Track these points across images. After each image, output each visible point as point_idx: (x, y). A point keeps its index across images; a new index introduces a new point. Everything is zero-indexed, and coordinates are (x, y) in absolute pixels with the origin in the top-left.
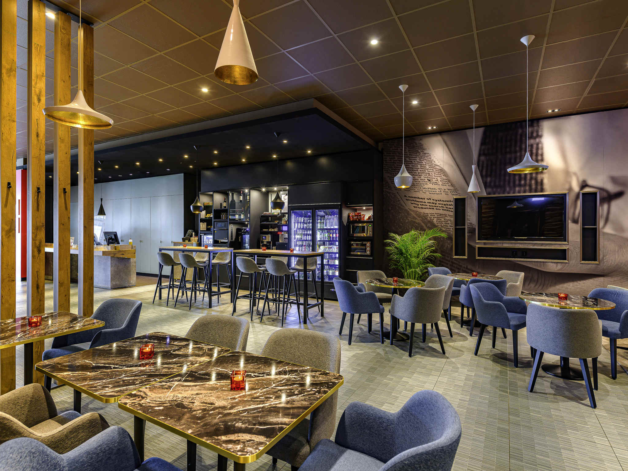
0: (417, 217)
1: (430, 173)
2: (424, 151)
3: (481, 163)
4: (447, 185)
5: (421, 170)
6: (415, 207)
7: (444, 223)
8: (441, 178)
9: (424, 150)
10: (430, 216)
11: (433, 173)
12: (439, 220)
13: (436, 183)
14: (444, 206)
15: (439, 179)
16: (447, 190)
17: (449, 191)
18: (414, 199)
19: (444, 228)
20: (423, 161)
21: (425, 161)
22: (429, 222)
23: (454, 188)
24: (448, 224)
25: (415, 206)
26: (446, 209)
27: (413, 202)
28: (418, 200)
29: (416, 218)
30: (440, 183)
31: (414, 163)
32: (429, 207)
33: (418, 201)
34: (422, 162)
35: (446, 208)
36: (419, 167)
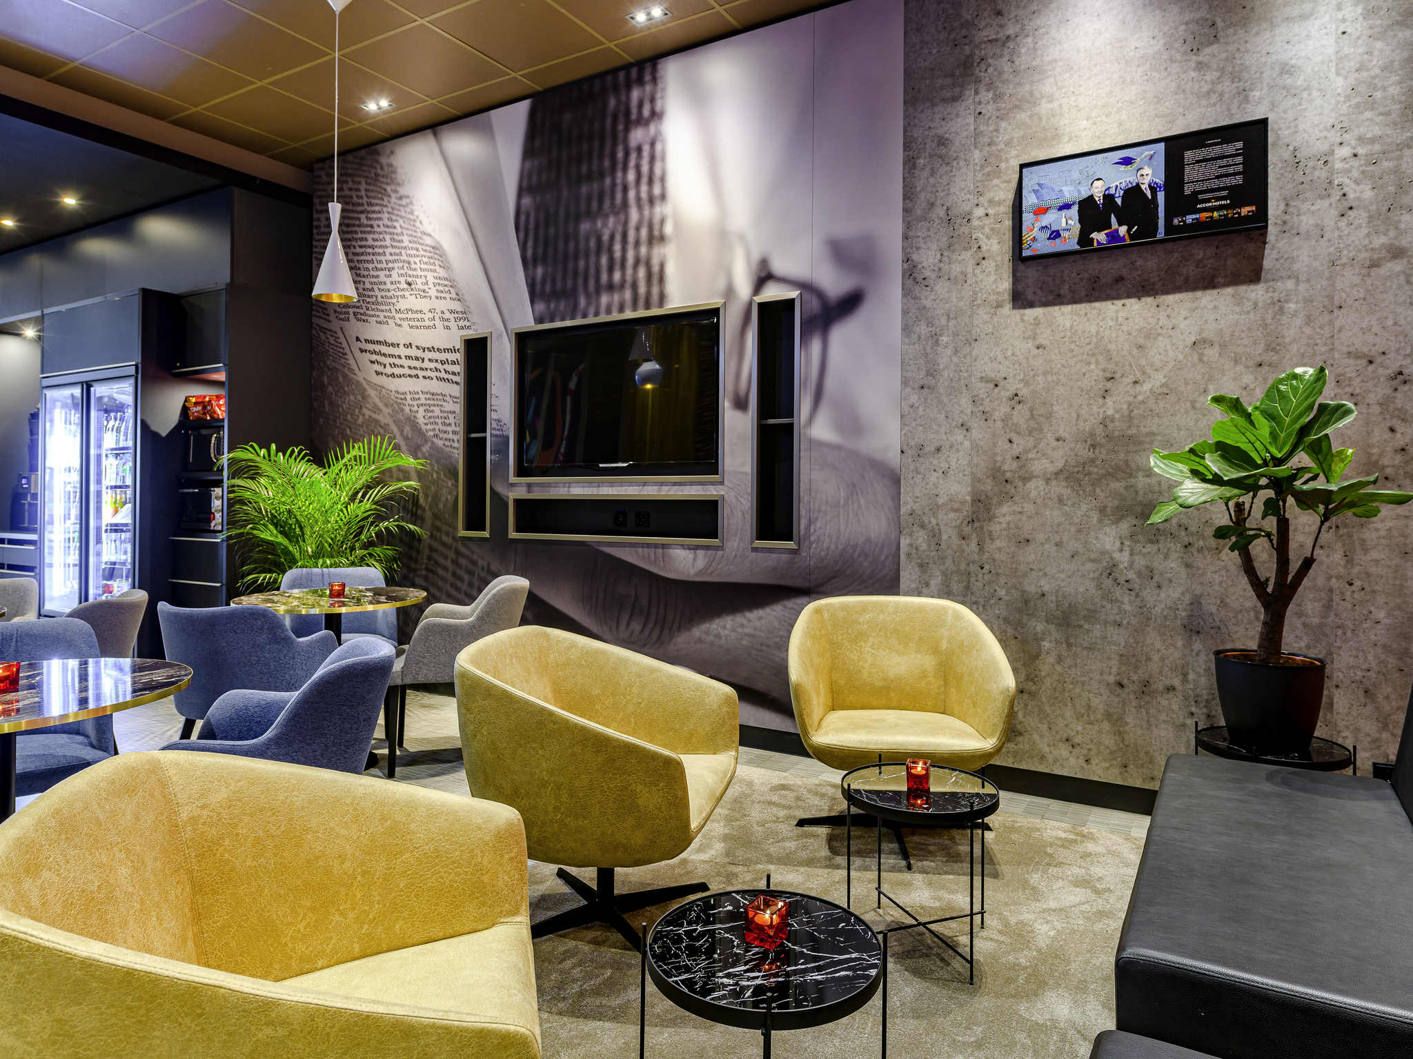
1: (412, 260)
3: (523, 218)
4: (448, 296)
6: (378, 373)
7: (439, 421)
8: (435, 274)
9: (398, 184)
11: (417, 260)
12: (429, 414)
13: (424, 294)
14: (439, 366)
15: (430, 276)
16: (447, 315)
17: (451, 316)
18: (377, 348)
20: (397, 221)
22: (408, 419)
23: (463, 305)
24: (450, 425)
26: (446, 376)
30: (433, 292)
35: (446, 371)
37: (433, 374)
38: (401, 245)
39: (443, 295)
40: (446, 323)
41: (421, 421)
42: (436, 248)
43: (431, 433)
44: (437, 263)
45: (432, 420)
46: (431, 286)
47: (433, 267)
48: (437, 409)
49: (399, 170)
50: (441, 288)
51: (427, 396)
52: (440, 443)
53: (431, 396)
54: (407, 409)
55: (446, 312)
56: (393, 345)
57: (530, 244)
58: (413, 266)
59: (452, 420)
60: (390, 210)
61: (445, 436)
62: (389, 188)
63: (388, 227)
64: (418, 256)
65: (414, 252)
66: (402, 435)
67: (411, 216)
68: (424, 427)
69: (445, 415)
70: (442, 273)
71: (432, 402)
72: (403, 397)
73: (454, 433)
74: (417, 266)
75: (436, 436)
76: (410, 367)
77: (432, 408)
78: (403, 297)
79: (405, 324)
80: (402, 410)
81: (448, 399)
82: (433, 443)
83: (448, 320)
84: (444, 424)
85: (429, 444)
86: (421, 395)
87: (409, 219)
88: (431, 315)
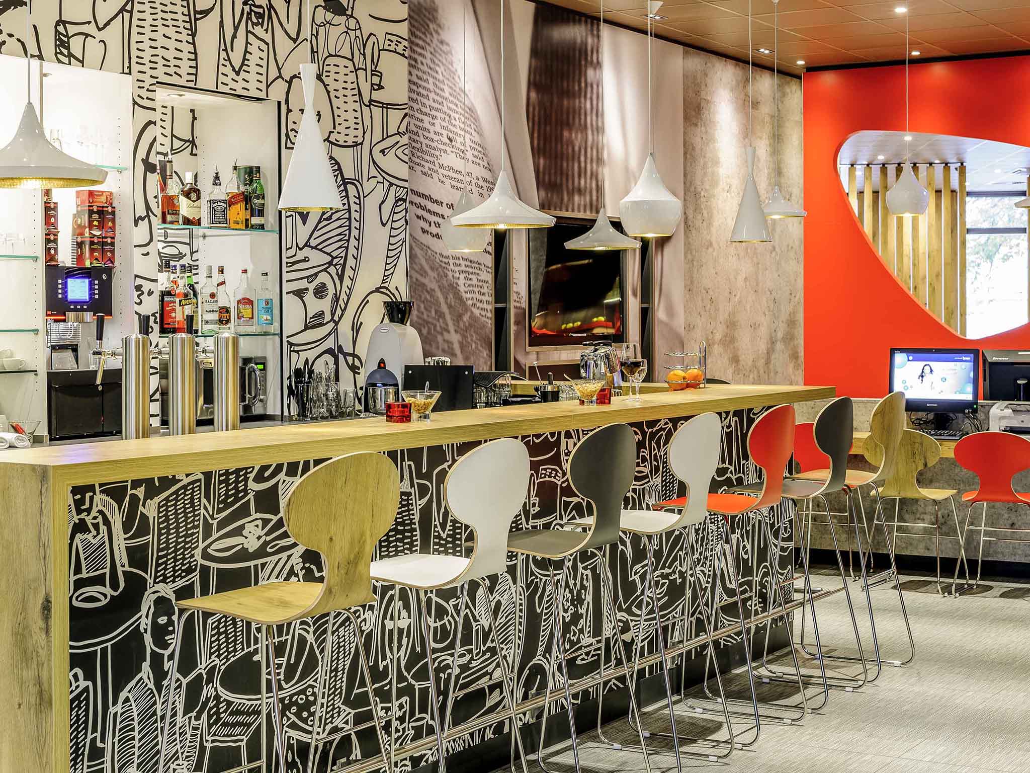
0: (427, 268)
1: (453, 114)
2: (439, 30)
3: (531, 109)
4: (480, 162)
5: (436, 98)
6: (424, 231)
7: (476, 290)
8: (471, 138)
9: (439, 26)
10: (453, 268)
11: (457, 116)
12: (469, 282)
13: (461, 155)
15: (467, 136)
16: (481, 183)
17: (484, 184)
18: (424, 202)
19: (478, 308)
20: (438, 65)
21: (442, 68)
22: (451, 285)
23: (493, 176)
24: (484, 294)
25: (426, 226)
27: (420, 212)
28: (430, 206)
29: (425, 272)
30: (469, 155)
31: (420, 66)
33: (429, 211)
34: (438, 68)
36: (431, 86)
38: (443, 94)
39: (478, 161)
40: (481, 191)
41: (462, 288)
42: (472, 110)
43: (470, 302)
44: (472, 125)
45: (471, 289)
46: (468, 149)
47: (469, 129)
48: (474, 277)
49: (440, 11)
50: (476, 153)
52: (477, 312)
53: (469, 264)
54: (450, 274)
55: (480, 179)
56: (436, 202)
57: (536, 135)
58: (453, 122)
59: (485, 290)
60: (432, 50)
61: (481, 305)
62: (431, 26)
63: (431, 68)
64: (457, 113)
65: (454, 107)
66: (446, 303)
67: (450, 66)
68: (464, 295)
69: (481, 284)
70: (477, 138)
71: (470, 270)
72: (446, 261)
73: (488, 303)
74: (457, 123)
75: (473, 305)
77: (471, 276)
78: (445, 152)
79: (447, 181)
80: (446, 276)
81: (482, 267)
82: (472, 312)
83: (482, 187)
84: (480, 293)
85: (469, 314)
86: (461, 262)
87: (449, 69)
88: (468, 179)
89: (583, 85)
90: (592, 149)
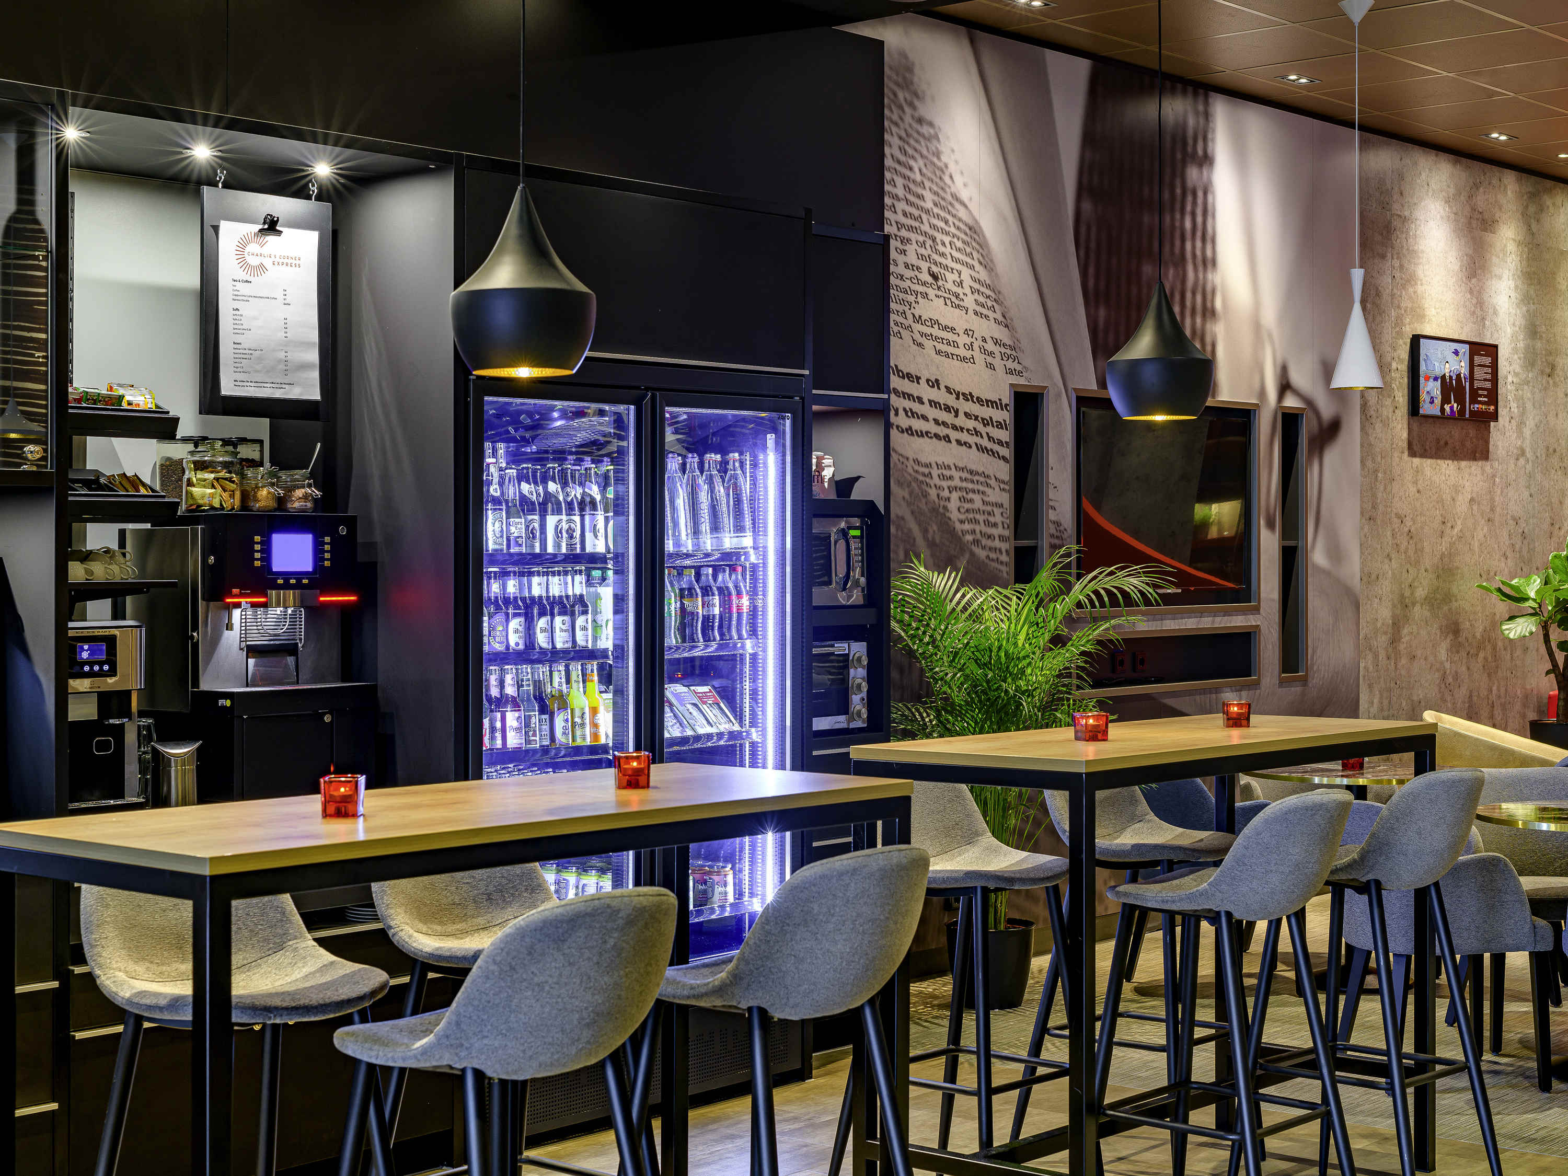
1: (939, 236)
4: (990, 313)
7: (981, 518)
8: (973, 274)
9: (916, 95)
10: (938, 482)
11: (947, 240)
12: (967, 506)
13: (955, 301)
14: (980, 427)
15: (966, 273)
16: (990, 346)
17: (996, 349)
22: (934, 510)
23: (1012, 336)
24: (995, 525)
26: (990, 445)
30: (969, 302)
32: (934, 429)
33: (896, 392)
35: (989, 438)
37: (972, 440)
38: (922, 203)
39: (985, 311)
40: (989, 359)
41: (954, 515)
42: (974, 230)
43: (969, 538)
44: (975, 254)
45: (971, 516)
46: (968, 291)
47: (969, 260)
48: (976, 497)
49: (917, 70)
50: (982, 299)
51: (965, 475)
52: (982, 554)
53: (969, 476)
54: (933, 493)
55: (989, 340)
56: (909, 376)
57: (1091, 270)
58: (941, 248)
59: (998, 519)
60: (903, 134)
61: (989, 543)
62: (901, 95)
63: (899, 162)
64: (947, 233)
65: (941, 224)
66: (925, 538)
67: (935, 160)
68: (958, 526)
69: (989, 508)
70: (983, 275)
71: (970, 486)
72: (926, 471)
73: (1001, 537)
74: (947, 250)
75: (976, 542)
76: (936, 421)
77: (971, 496)
78: (925, 296)
79: (928, 344)
80: (925, 495)
81: (992, 482)
82: (972, 554)
83: (991, 354)
84: (987, 523)
85: (967, 556)
86: (953, 472)
87: (934, 164)
88: (968, 340)
89: (1178, 191)
90: (1194, 294)
